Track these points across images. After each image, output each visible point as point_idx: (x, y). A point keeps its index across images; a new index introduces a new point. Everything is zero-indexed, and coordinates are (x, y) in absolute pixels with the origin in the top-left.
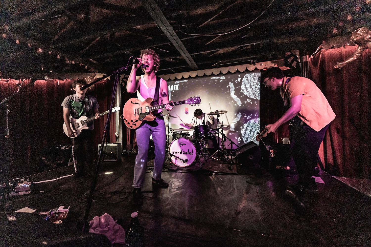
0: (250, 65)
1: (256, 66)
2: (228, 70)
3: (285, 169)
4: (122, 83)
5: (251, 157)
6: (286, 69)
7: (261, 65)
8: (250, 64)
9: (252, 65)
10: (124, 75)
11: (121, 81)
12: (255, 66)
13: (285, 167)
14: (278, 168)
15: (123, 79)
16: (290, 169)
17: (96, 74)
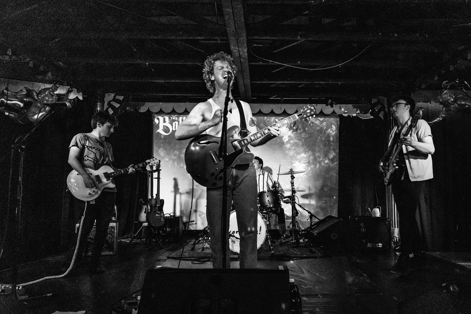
0: (327, 107)
1: (334, 108)
2: (296, 110)
3: (377, 247)
4: (107, 109)
5: (334, 236)
6: (369, 118)
7: (340, 108)
8: (326, 105)
9: (329, 106)
10: (113, 95)
11: (106, 106)
12: (332, 108)
13: (377, 245)
14: (369, 246)
15: (111, 103)
16: (383, 246)
17: (58, 88)
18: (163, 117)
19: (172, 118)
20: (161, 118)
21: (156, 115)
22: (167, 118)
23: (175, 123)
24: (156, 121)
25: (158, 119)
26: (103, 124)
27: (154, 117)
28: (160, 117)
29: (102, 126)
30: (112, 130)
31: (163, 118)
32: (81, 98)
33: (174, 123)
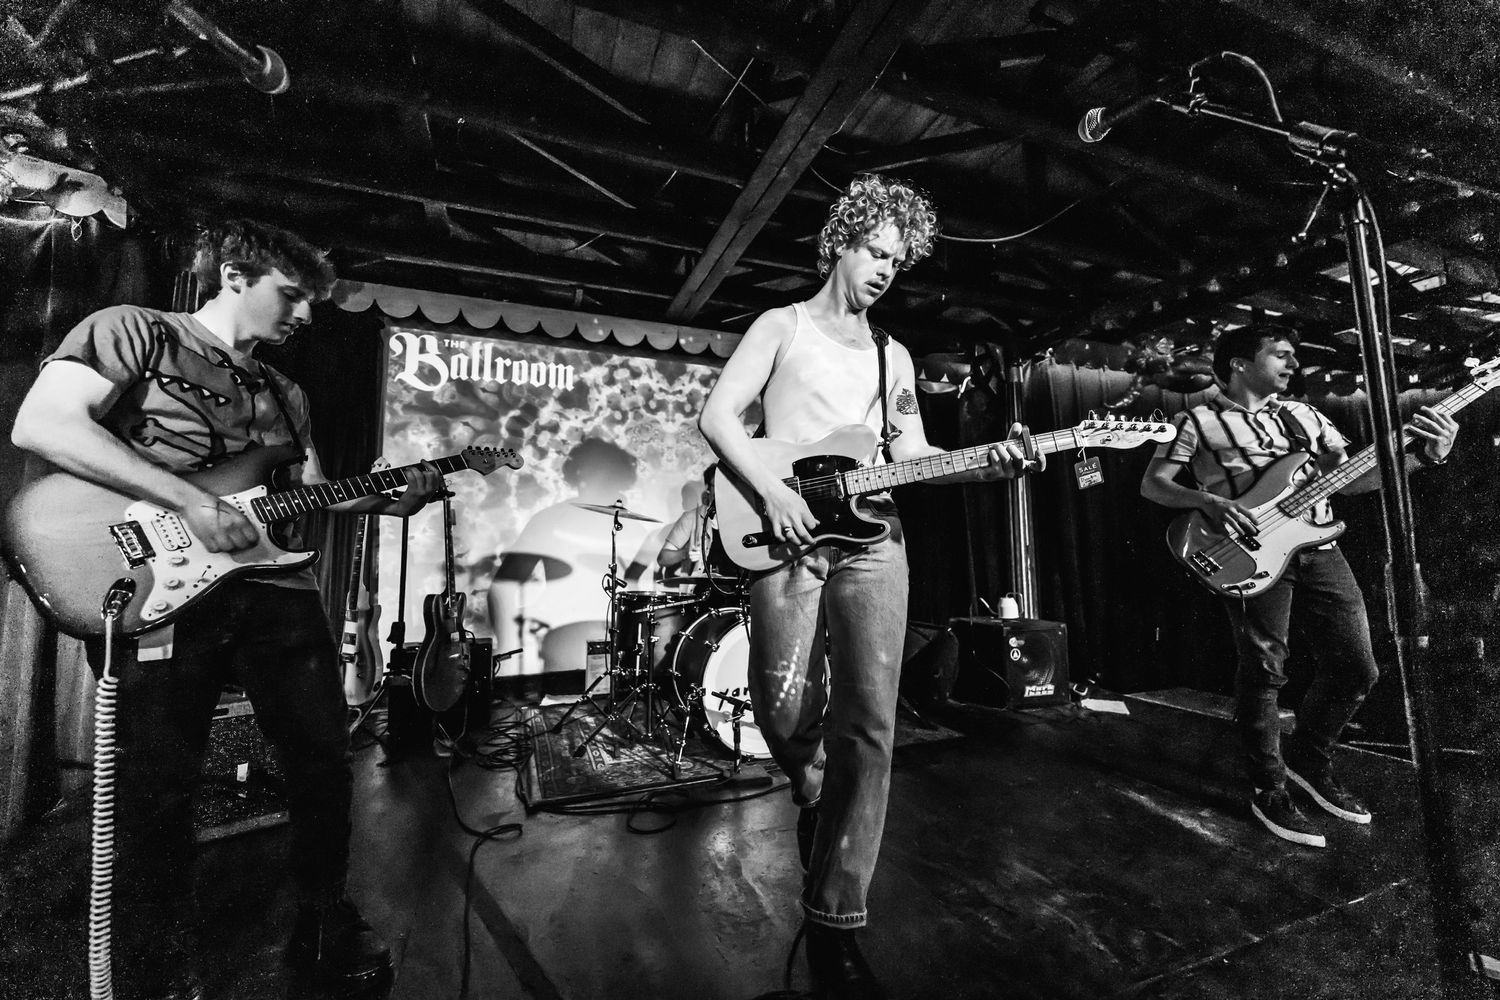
13: (1044, 688)
14: (1029, 693)
16: (1055, 690)
18: (418, 337)
19: (450, 343)
20: (412, 340)
21: (396, 329)
22: (432, 341)
23: (459, 360)
24: (394, 345)
25: (400, 339)
26: (252, 274)
27: (390, 334)
28: (407, 336)
29: (250, 285)
30: (302, 310)
31: (419, 339)
32: (118, 217)
33: (454, 359)
